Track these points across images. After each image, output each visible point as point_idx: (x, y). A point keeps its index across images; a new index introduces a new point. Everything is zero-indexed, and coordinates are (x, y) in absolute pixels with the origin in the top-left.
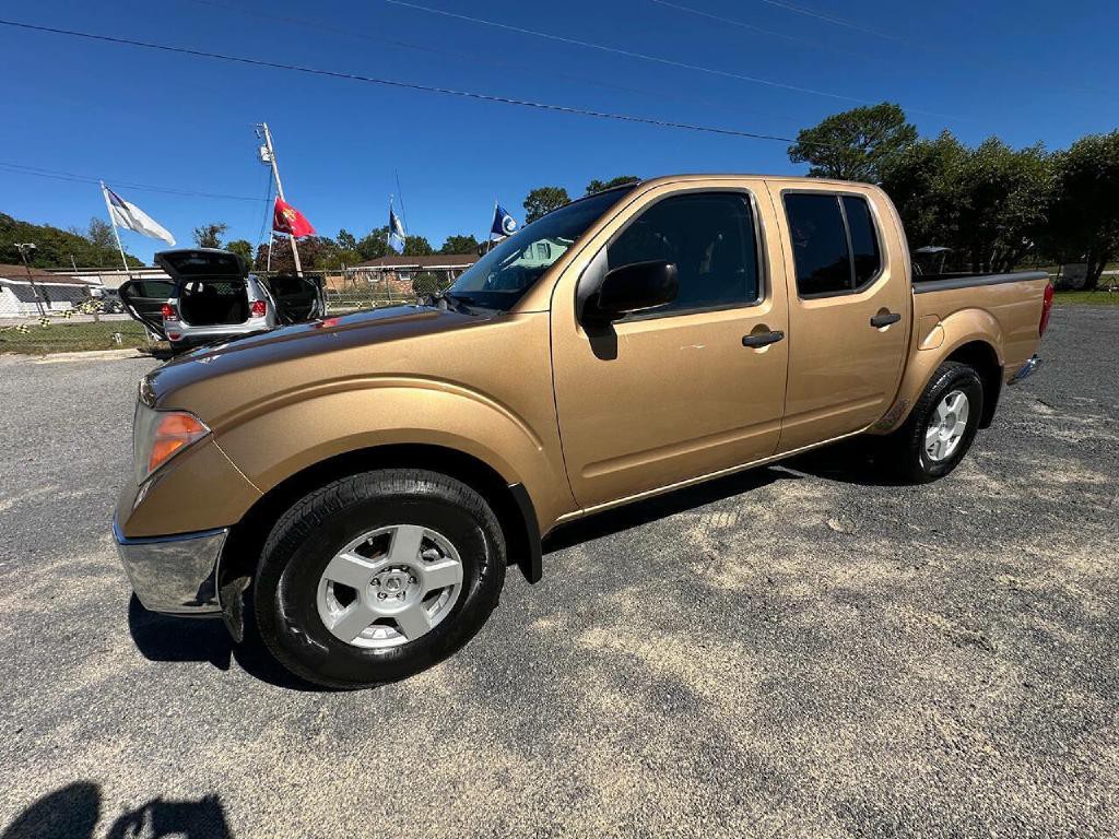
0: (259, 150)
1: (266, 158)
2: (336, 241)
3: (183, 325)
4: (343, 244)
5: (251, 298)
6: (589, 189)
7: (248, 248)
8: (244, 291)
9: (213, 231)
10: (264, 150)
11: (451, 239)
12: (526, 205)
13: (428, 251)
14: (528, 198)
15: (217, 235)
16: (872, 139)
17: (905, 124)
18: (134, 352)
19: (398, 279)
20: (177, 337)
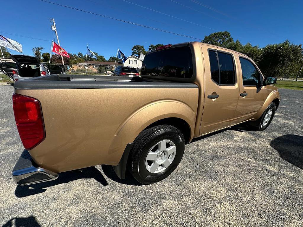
0: (51, 27)
1: (53, 29)
2: (77, 55)
3: (19, 77)
4: (79, 56)
5: (41, 70)
6: (150, 47)
7: (49, 55)
8: (39, 68)
9: (39, 49)
10: (53, 27)
11: (111, 57)
12: (132, 49)
13: (104, 60)
14: (133, 48)
15: (40, 51)
16: (222, 40)
17: (230, 37)
18: (5, 84)
19: (94, 67)
20: (17, 80)
